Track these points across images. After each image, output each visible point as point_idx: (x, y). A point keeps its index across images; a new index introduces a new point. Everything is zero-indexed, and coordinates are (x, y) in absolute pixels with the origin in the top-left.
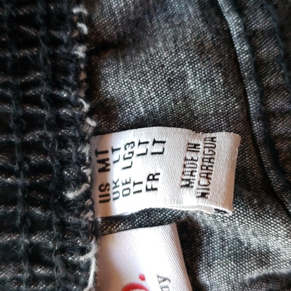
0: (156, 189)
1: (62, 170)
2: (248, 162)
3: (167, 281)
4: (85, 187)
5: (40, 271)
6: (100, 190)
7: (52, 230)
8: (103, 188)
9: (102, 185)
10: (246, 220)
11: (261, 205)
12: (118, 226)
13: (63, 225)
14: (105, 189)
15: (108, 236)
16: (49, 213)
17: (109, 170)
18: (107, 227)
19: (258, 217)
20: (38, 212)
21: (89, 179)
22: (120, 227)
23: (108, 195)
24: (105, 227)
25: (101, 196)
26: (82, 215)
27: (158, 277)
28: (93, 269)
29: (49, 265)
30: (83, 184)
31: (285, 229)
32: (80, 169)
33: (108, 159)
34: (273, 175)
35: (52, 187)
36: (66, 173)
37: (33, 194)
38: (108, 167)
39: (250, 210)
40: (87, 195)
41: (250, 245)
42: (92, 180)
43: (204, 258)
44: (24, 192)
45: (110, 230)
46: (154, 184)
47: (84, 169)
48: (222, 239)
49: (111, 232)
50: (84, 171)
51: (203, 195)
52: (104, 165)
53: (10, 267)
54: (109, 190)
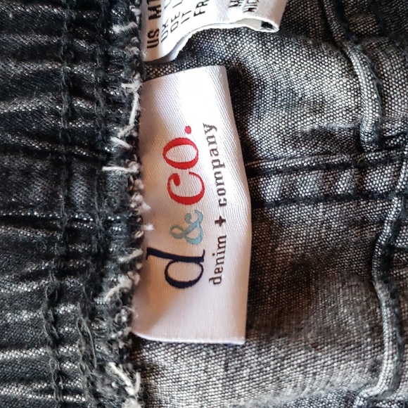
0: (204, 12)
1: (110, 9)
2: (309, 12)
3: (213, 130)
4: (132, 25)
5: (80, 103)
6: (149, 36)
7: (96, 62)
8: (152, 34)
9: (151, 32)
10: (298, 59)
11: (316, 45)
12: (165, 69)
13: (107, 59)
14: (154, 35)
15: (154, 80)
16: (93, 46)
17: (160, 16)
18: (153, 70)
19: (311, 56)
20: (83, 44)
21: (138, 19)
22: (167, 70)
23: (158, 40)
24: (151, 69)
25: (149, 42)
26: (126, 48)
27: (205, 126)
28: (135, 106)
29: (90, 98)
30: (131, 21)
31: (340, 68)
32: (128, 8)
33: (160, 6)
34: (335, 26)
35: (99, 25)
36: (114, 12)
37: (79, 29)
38: (160, 14)
39: (304, 49)
40: (134, 32)
41: (304, 95)
42: (140, 21)
43: (254, 112)
44: (69, 27)
45: (156, 72)
46: (202, 9)
47: (133, 8)
48: (275, 91)
49: (157, 76)
50: (133, 10)
51: (250, 10)
52: (155, 12)
53: (49, 96)
54: (158, 35)
